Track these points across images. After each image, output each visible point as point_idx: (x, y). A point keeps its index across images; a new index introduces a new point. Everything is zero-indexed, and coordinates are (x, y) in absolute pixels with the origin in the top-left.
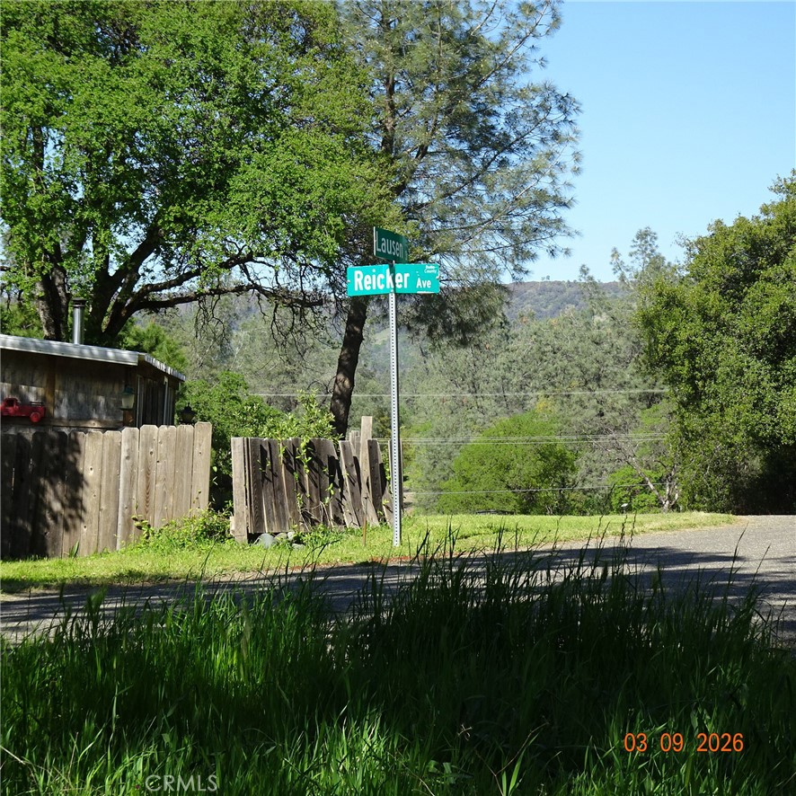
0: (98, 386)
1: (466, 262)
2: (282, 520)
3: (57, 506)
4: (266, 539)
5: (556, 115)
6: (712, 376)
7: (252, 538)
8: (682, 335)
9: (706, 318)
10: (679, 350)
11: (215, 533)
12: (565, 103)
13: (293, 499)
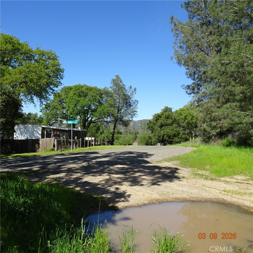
0: (65, 132)
1: (127, 118)
2: (61, 148)
3: (37, 147)
4: (59, 150)
5: (136, 103)
6: (154, 130)
7: (57, 150)
8: (151, 125)
9: (154, 124)
10: (150, 127)
11: (53, 150)
12: (137, 102)
13: (63, 146)
